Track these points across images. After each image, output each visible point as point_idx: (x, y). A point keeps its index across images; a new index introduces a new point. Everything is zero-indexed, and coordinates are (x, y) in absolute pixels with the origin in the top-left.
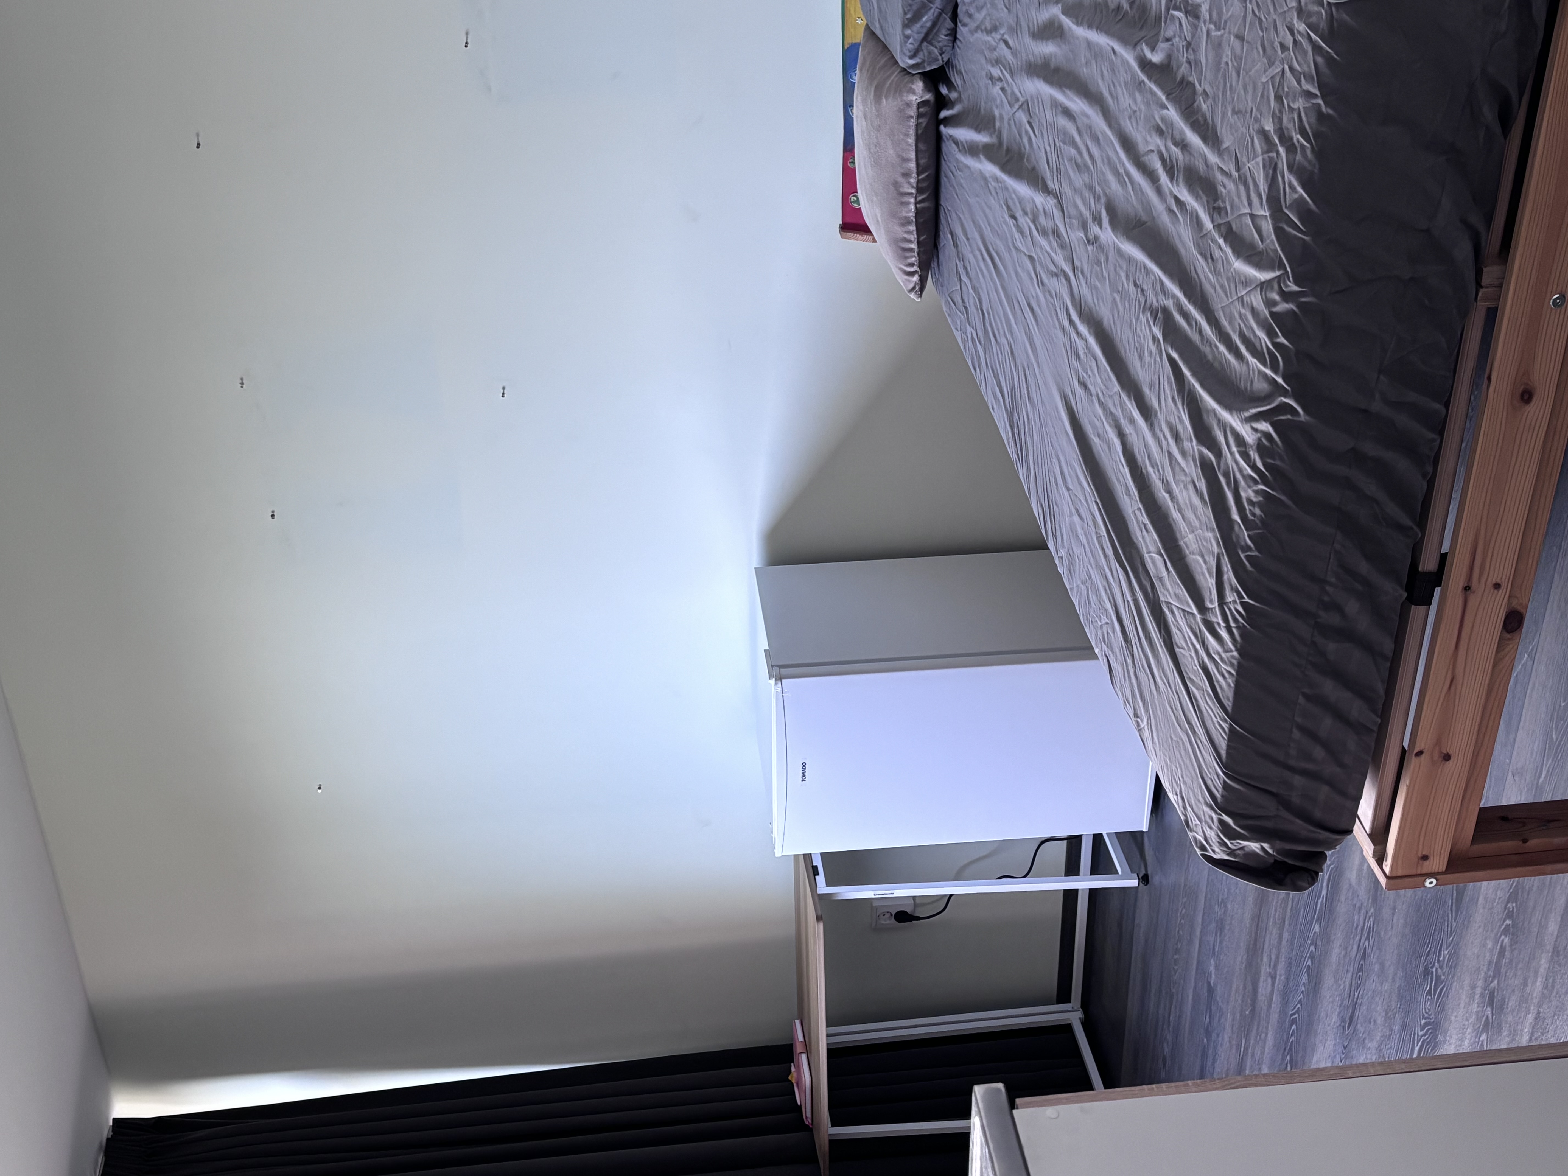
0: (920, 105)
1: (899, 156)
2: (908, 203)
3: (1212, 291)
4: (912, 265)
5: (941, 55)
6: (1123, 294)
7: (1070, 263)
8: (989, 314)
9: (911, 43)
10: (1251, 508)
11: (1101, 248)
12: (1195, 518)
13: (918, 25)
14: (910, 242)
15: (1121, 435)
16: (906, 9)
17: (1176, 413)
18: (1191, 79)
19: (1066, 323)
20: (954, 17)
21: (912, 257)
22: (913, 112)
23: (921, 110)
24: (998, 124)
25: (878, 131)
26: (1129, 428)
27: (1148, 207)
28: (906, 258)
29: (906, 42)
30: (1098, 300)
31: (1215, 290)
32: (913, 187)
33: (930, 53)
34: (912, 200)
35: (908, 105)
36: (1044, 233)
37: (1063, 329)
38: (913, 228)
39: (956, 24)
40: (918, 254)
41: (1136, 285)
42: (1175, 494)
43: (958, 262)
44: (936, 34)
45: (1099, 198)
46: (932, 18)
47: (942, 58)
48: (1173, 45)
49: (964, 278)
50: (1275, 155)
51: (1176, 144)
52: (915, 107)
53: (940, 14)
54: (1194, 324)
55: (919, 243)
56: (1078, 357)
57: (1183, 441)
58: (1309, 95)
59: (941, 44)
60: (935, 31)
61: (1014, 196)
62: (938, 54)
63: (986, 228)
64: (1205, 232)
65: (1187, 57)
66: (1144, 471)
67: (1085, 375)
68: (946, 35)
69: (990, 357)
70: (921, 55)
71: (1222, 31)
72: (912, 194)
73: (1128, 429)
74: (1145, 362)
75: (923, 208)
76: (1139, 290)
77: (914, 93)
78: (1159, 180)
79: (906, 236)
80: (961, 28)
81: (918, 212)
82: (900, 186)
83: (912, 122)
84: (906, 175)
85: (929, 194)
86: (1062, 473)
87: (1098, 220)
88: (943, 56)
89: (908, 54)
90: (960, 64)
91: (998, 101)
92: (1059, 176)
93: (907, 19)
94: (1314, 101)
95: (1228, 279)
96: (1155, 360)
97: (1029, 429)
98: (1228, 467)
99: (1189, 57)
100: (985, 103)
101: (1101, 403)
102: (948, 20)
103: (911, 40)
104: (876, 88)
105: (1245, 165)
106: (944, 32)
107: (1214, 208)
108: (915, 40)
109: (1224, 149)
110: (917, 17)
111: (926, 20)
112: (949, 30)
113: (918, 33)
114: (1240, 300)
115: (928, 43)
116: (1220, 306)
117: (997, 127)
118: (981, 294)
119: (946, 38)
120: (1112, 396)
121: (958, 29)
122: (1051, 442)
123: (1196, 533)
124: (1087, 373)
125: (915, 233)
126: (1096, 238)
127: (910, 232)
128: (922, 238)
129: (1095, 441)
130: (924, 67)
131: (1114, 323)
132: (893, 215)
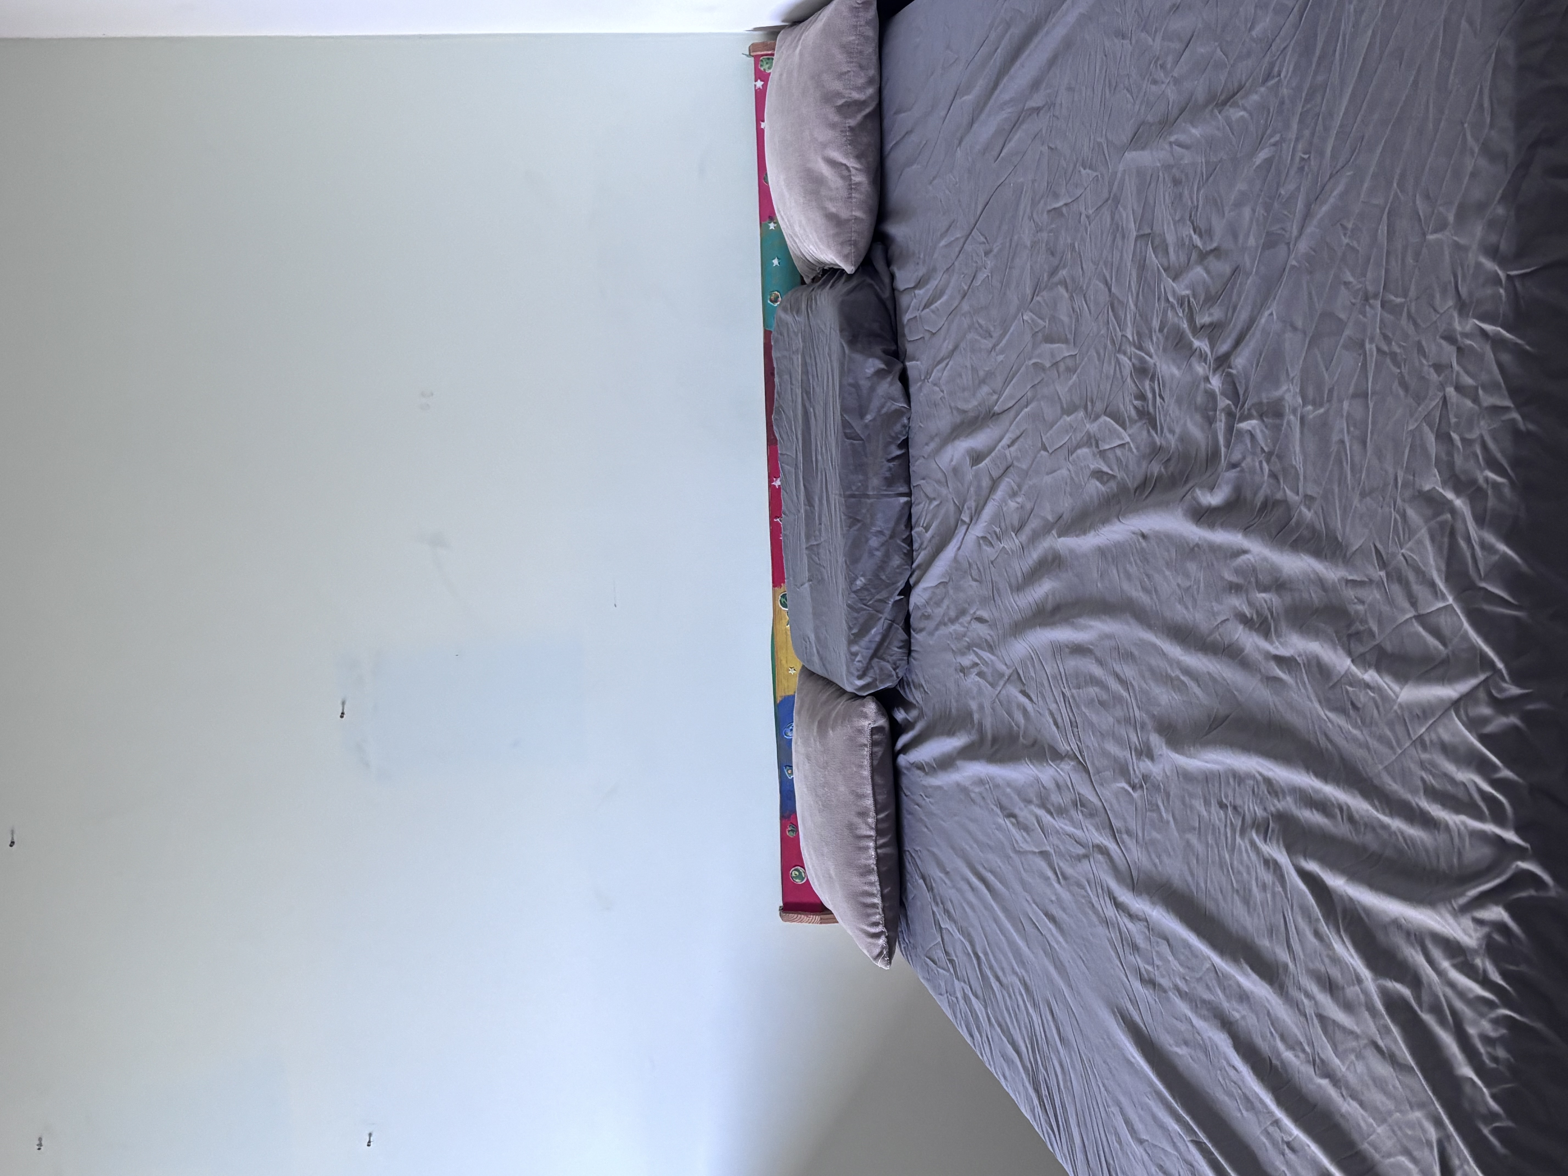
0: (874, 731)
1: (853, 792)
2: (867, 848)
3: (1360, 753)
4: (876, 924)
5: (895, 669)
6: (1203, 829)
7: (1108, 830)
8: (986, 954)
9: (859, 661)
10: (1490, 1049)
11: (1156, 787)
12: (1384, 1099)
13: (867, 639)
14: (872, 895)
15: (1227, 1025)
16: (850, 624)
17: (1324, 953)
18: (1279, 496)
19: (1110, 912)
20: (907, 627)
21: (875, 914)
22: (865, 739)
23: (876, 737)
24: (976, 717)
25: (825, 768)
26: (1240, 1008)
27: (1227, 694)
28: (869, 915)
29: (854, 660)
30: (1159, 857)
31: (1368, 748)
32: (872, 828)
33: (881, 669)
34: (872, 844)
35: (860, 731)
36: (1060, 811)
37: (1106, 922)
38: (874, 878)
39: (909, 634)
40: (883, 910)
41: (1222, 806)
42: (1339, 1075)
43: (935, 909)
44: (888, 647)
45: (1143, 726)
46: (881, 631)
47: (897, 674)
48: (1242, 471)
49: (946, 924)
50: (1448, 516)
51: (1265, 589)
52: (868, 732)
53: (890, 627)
54: (1337, 811)
55: (883, 896)
56: (1135, 948)
57: (1343, 988)
58: (1496, 410)
59: (894, 658)
60: (886, 644)
61: (1008, 790)
62: (891, 669)
63: (971, 847)
64: (1335, 680)
65: (1270, 470)
66: (1274, 1061)
67: (1150, 968)
68: (900, 648)
69: (993, 1009)
70: (871, 673)
71: (1327, 406)
72: (871, 836)
73: (1237, 1012)
74: (1255, 904)
75: (885, 855)
76: (1230, 811)
77: (866, 717)
78: (1242, 650)
79: (866, 888)
80: (915, 635)
81: (879, 859)
82: (856, 829)
83: (866, 752)
84: (863, 814)
85: (890, 838)
86: (1128, 1122)
87: (1146, 752)
88: (897, 671)
89: (856, 673)
90: (919, 676)
91: (975, 690)
92: (1075, 730)
93: (852, 634)
94: (1506, 417)
95: (1391, 725)
96: (1274, 895)
97: (1065, 1081)
98: (1437, 997)
99: (1272, 469)
100: (957, 701)
101: (1182, 995)
102: (901, 631)
103: (859, 658)
104: (820, 722)
105: (1394, 555)
106: (897, 643)
107: (1350, 636)
108: (863, 656)
109: (1354, 553)
110: (864, 630)
111: (876, 632)
112: (902, 641)
113: (868, 649)
114: (1418, 743)
115: (878, 658)
116: (1380, 767)
117: (976, 721)
118: (973, 933)
119: (900, 650)
120: (1201, 978)
121: (912, 641)
122: (1104, 1085)
123: (1390, 1120)
124: (1153, 964)
125: (877, 884)
126: (1146, 778)
127: (871, 884)
128: (886, 891)
129: (1180, 1052)
130: (877, 687)
131: (1192, 874)
132: (850, 864)
